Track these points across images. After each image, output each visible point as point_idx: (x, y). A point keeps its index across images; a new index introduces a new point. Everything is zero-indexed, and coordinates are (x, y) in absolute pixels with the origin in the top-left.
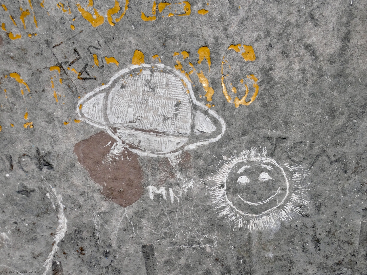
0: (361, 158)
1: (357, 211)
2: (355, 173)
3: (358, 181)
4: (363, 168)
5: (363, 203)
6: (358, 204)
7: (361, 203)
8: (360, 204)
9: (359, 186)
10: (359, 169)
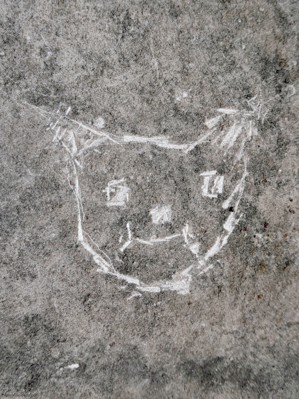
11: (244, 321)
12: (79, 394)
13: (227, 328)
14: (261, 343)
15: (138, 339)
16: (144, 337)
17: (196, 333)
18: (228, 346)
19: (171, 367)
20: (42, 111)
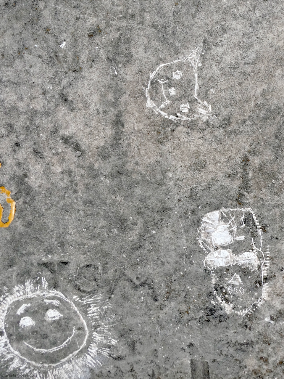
0: (171, 280)
1: (181, 347)
2: (169, 299)
3: (175, 309)
4: (177, 292)
5: (185, 337)
6: (180, 338)
7: (183, 337)
8: (182, 339)
9: (177, 315)
10: (172, 293)
11: (139, 131)
12: (107, 77)
13: (136, 125)
14: (131, 140)
15: (129, 93)
16: (130, 95)
17: (133, 114)
18: (129, 128)
19: (119, 108)
20: (201, 44)
